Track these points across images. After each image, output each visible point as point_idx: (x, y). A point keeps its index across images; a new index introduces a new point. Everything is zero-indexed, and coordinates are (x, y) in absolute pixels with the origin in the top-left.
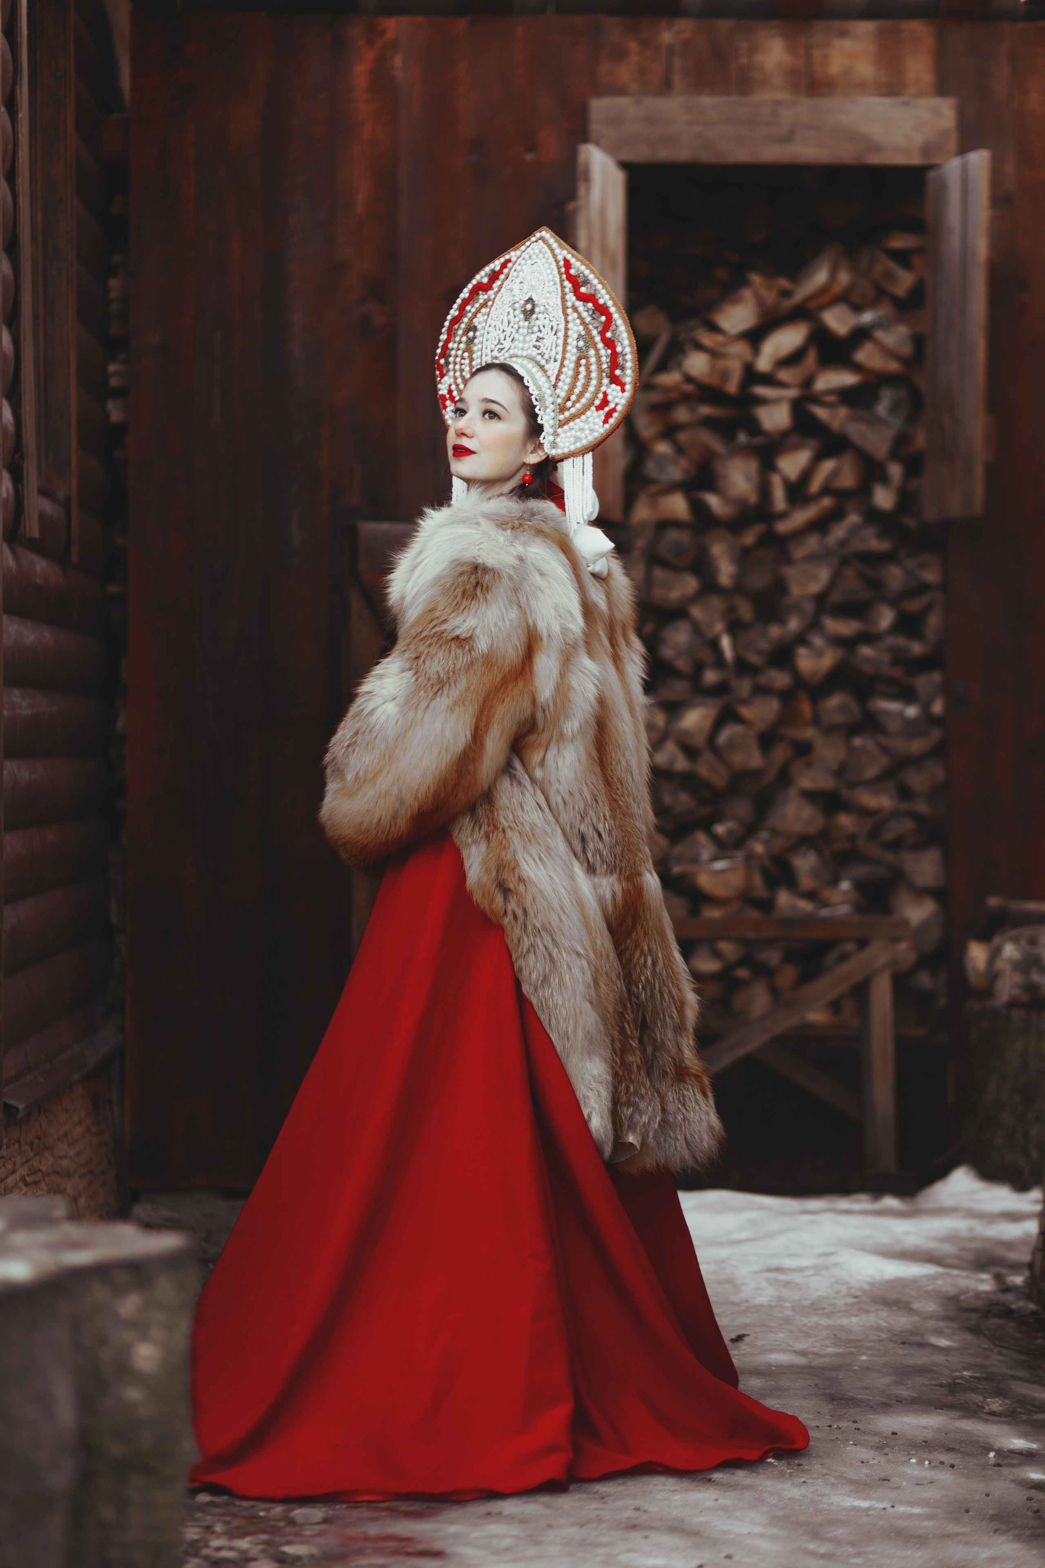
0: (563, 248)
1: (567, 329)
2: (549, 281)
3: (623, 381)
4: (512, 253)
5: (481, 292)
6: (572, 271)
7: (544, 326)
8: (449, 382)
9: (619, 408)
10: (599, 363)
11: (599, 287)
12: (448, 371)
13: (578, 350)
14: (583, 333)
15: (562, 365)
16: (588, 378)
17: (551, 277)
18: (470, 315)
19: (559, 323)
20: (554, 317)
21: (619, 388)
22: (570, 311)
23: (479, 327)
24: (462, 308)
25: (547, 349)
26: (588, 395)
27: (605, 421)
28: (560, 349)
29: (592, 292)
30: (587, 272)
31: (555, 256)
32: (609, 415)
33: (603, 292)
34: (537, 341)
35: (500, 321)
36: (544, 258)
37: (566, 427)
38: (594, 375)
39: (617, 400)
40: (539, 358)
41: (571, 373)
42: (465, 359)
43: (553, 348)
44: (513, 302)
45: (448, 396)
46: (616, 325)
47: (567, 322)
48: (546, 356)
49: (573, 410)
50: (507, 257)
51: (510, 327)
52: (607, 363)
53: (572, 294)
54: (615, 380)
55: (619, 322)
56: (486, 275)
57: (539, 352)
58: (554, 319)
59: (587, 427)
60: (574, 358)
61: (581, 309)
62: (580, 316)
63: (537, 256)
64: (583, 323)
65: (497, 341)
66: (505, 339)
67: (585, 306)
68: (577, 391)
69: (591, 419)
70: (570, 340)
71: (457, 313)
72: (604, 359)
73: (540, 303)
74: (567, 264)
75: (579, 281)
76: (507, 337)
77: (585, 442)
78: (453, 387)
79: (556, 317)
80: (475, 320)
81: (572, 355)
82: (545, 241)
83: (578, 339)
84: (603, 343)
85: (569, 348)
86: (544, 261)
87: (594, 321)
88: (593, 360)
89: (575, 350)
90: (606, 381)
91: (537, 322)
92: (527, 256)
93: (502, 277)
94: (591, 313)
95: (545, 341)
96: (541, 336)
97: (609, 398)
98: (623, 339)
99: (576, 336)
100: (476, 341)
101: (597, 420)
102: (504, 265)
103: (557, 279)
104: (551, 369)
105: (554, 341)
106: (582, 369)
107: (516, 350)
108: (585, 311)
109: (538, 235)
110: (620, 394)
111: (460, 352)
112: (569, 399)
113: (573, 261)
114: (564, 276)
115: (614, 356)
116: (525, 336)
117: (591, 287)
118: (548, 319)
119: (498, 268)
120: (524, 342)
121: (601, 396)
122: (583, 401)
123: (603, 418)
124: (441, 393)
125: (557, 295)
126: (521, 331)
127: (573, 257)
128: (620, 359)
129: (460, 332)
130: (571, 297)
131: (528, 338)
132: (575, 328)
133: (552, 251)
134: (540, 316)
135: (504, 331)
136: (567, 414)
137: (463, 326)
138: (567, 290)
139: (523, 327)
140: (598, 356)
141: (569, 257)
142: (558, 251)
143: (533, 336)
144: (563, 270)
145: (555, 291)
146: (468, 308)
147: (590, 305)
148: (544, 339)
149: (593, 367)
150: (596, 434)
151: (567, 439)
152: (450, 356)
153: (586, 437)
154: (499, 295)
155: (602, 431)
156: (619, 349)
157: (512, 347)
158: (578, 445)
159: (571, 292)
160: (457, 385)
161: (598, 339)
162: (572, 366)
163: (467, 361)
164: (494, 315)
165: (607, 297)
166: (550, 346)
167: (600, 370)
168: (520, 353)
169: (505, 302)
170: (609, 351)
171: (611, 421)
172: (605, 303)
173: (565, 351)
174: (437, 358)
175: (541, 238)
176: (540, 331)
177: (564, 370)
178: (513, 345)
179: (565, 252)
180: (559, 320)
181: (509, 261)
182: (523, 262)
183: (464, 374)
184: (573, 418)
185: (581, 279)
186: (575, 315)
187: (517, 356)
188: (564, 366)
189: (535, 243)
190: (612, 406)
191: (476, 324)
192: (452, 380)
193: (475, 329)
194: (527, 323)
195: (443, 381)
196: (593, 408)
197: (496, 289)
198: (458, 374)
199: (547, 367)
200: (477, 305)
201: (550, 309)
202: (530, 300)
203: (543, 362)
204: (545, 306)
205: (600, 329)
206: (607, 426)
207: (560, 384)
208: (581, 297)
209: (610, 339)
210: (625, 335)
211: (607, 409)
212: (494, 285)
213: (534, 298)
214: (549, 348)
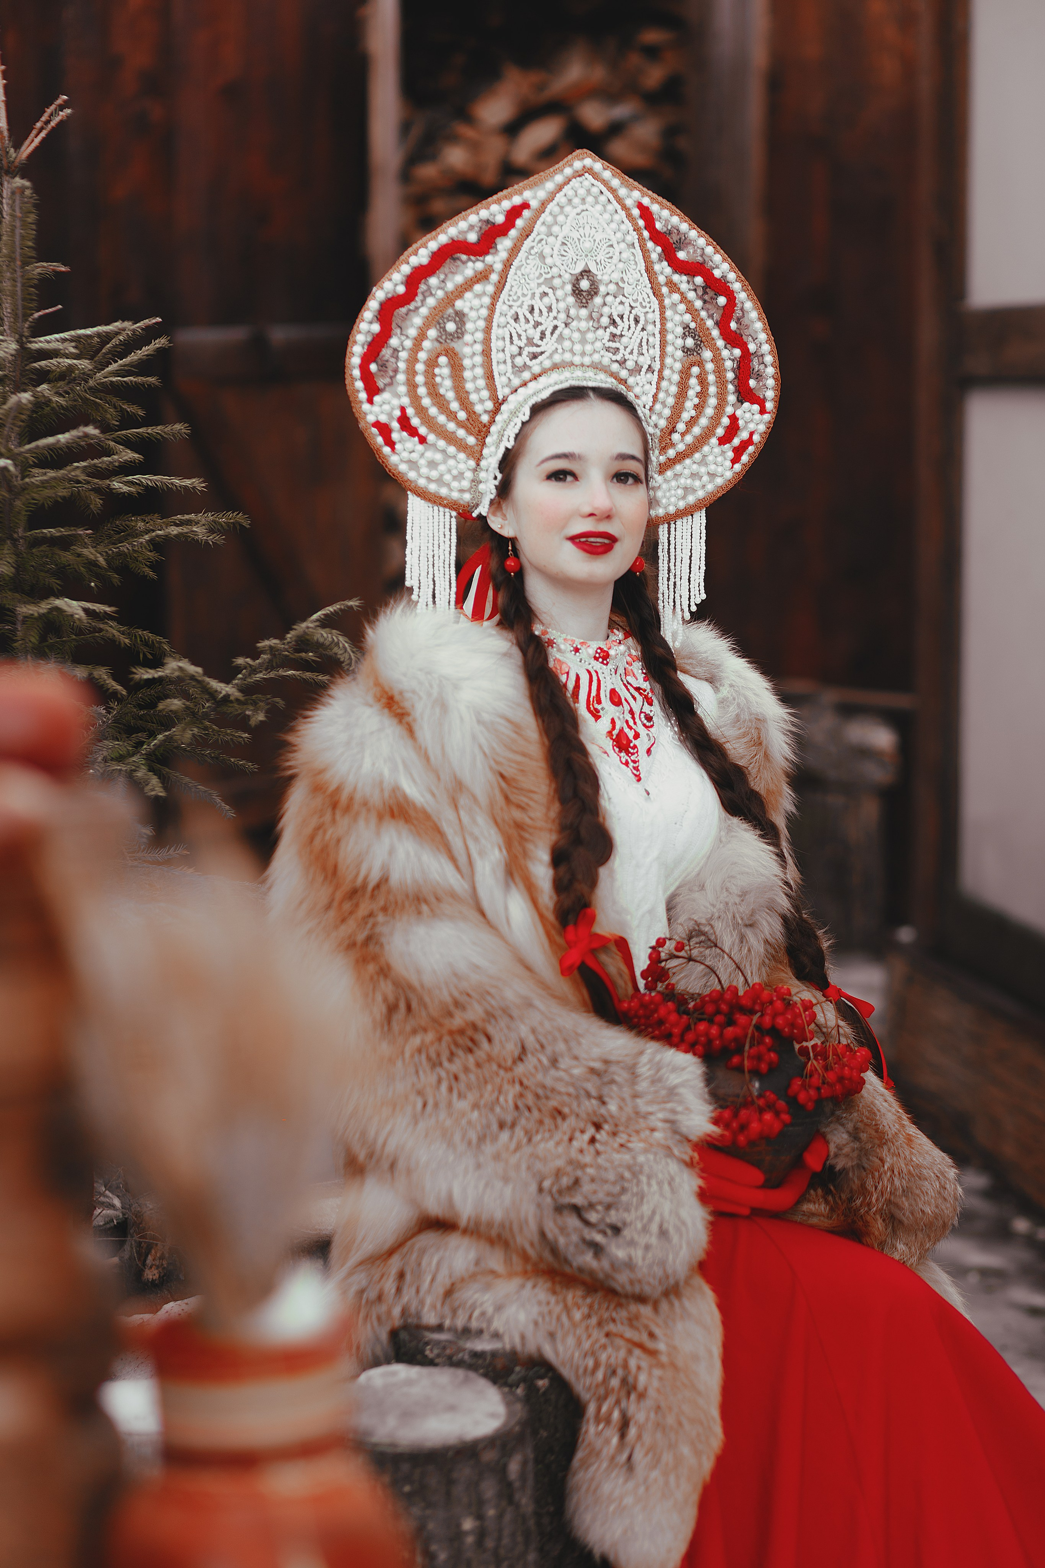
0: (632, 189)
1: (663, 319)
2: (618, 243)
3: (761, 397)
4: (527, 195)
5: (464, 257)
6: (658, 226)
7: (621, 317)
8: (396, 402)
9: (756, 438)
10: (719, 371)
11: (709, 250)
12: (391, 384)
13: (683, 352)
14: (693, 325)
15: (661, 378)
16: (703, 395)
17: (619, 235)
18: (440, 294)
19: (647, 309)
20: (636, 301)
21: (756, 407)
22: (665, 290)
23: (473, 315)
24: (415, 280)
25: (631, 353)
26: (704, 421)
27: (734, 461)
28: (657, 352)
29: (699, 258)
30: (684, 227)
31: (620, 201)
32: (738, 452)
33: (718, 258)
34: (609, 341)
35: (525, 307)
36: (597, 202)
37: (669, 474)
38: (712, 390)
39: (752, 426)
40: (615, 367)
41: (674, 389)
42: (438, 366)
43: (645, 351)
44: (549, 276)
45: (395, 425)
46: (742, 309)
47: (662, 309)
48: (630, 364)
49: (681, 447)
50: (517, 200)
51: (551, 318)
52: (733, 370)
53: (665, 263)
54: (745, 395)
55: (748, 305)
56: (471, 227)
57: (618, 357)
58: (638, 304)
59: (703, 470)
60: (678, 366)
61: (684, 287)
62: (684, 299)
63: (583, 200)
64: (691, 309)
65: (524, 341)
66: (542, 339)
67: (688, 282)
68: (686, 416)
69: (711, 458)
70: (670, 337)
71: (401, 289)
72: (729, 364)
73: (606, 278)
74: (645, 213)
75: (671, 241)
76: (548, 333)
77: (701, 494)
78: (410, 411)
79: (640, 300)
80: (459, 304)
81: (675, 360)
82: (596, 176)
83: (684, 337)
84: (724, 339)
85: (669, 349)
86: (599, 207)
87: (707, 306)
88: (710, 366)
89: (679, 354)
90: (732, 398)
91: (606, 310)
92: (564, 200)
93: (513, 233)
94: (700, 292)
95: (624, 340)
96: (618, 333)
97: (741, 423)
98: (756, 332)
99: (679, 330)
100: (468, 338)
101: (720, 459)
102: (514, 213)
103: (633, 237)
104: (641, 384)
105: (644, 341)
106: (693, 381)
107: (568, 357)
108: (689, 290)
109: (578, 165)
110: (758, 417)
111: (422, 356)
112: (673, 430)
113: (655, 208)
114: (646, 234)
115: (746, 356)
116: (583, 333)
117: (695, 252)
118: (627, 305)
119: (500, 219)
120: (583, 341)
121: (726, 421)
122: (696, 430)
123: (731, 454)
124: (371, 419)
125: (636, 263)
126: (574, 324)
127: (652, 203)
128: (755, 363)
129: (417, 321)
130: (663, 269)
131: (590, 336)
132: (677, 318)
133: (613, 191)
134: (609, 299)
135: (537, 324)
136: (671, 453)
137: (424, 311)
138: (654, 256)
139: (579, 319)
140: (717, 360)
141: (646, 201)
142: (623, 192)
143: (600, 332)
144: (641, 223)
145: (632, 258)
146: (433, 281)
147: (699, 280)
148: (622, 336)
149: (711, 378)
150: (719, 481)
151: (673, 492)
152: (397, 358)
153: (704, 486)
154: (516, 263)
155: (729, 475)
156: (752, 347)
157: (560, 351)
158: (691, 499)
159: (660, 260)
160: (421, 411)
161: (715, 333)
162: (676, 378)
163: (446, 371)
164: (507, 297)
165: (725, 266)
166: (636, 348)
167: (721, 382)
168: (577, 360)
169: (531, 276)
170: (737, 352)
171: (745, 458)
172: (724, 277)
173: (663, 355)
174: (355, 361)
175: (590, 171)
176: (614, 323)
177: (664, 384)
178: (559, 347)
179: (636, 194)
180: (648, 305)
181: (525, 206)
182: (557, 210)
183: (442, 391)
184: (681, 457)
185: (674, 238)
186: (676, 297)
187: (572, 364)
188: (663, 379)
189: (578, 178)
190: (744, 435)
191: (466, 310)
192: (405, 401)
193: (460, 318)
194: (584, 312)
195: (376, 399)
196: (714, 441)
197: (503, 255)
198: (422, 391)
199: (631, 381)
200: (459, 279)
201: (628, 290)
202: (586, 273)
203: (624, 374)
204: (617, 284)
205: (717, 316)
206: (738, 467)
207: (658, 407)
208: (679, 267)
209: (735, 332)
210: (759, 325)
211: (736, 442)
212: (499, 247)
213: (593, 269)
214: (635, 352)
